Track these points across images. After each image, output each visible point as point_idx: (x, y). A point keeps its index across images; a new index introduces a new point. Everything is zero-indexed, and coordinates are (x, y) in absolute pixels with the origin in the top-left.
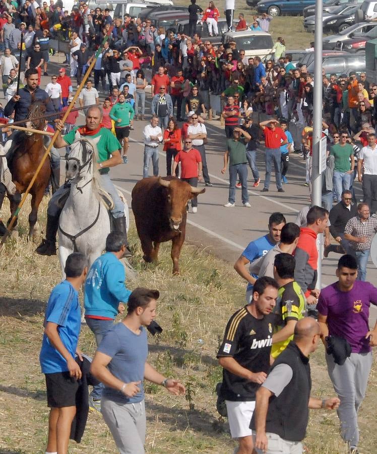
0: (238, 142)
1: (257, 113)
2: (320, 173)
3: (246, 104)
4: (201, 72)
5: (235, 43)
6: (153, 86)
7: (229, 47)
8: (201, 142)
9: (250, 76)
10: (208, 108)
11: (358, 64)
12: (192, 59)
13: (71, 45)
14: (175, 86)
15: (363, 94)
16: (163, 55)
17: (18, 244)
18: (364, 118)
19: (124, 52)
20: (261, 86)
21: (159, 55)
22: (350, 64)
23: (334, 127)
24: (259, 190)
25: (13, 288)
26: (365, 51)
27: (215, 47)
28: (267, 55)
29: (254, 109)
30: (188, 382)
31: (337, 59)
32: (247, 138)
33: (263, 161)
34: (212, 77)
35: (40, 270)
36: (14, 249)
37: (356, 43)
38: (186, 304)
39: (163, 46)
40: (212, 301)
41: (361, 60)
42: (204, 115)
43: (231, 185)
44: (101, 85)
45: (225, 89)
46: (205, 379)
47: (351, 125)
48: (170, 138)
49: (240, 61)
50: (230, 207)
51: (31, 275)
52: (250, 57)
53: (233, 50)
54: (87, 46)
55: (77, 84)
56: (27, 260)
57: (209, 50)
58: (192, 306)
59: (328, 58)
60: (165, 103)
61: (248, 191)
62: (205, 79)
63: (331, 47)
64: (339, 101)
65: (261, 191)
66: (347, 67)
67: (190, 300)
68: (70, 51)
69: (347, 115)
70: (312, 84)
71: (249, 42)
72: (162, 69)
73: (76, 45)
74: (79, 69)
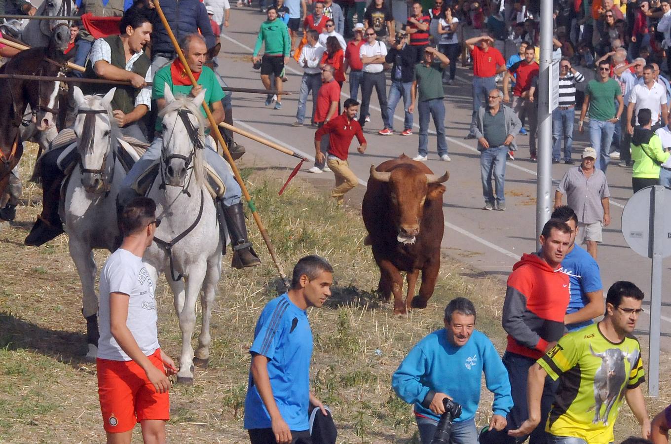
2: (550, 112)
8: (380, 68)
30: (361, 410)
43: (421, 130)
46: (384, 406)
47: (594, 44)
60: (332, 17)
64: (577, 8)
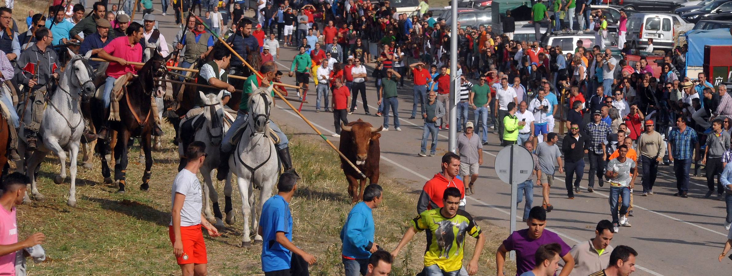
0: (390, 80)
1: (407, 57)
2: (456, 104)
3: (399, 50)
4: (362, 25)
5: (388, 2)
6: (324, 36)
7: (384, 6)
8: (362, 80)
9: (400, 28)
11: (486, 18)
12: (354, 14)
13: (258, 4)
14: (342, 36)
15: (489, 42)
16: (332, 11)
18: (491, 61)
19: (301, 9)
21: (329, 11)
22: (479, 19)
23: (467, 68)
26: (491, 8)
27: (373, 5)
28: (414, 12)
29: (405, 54)
31: (469, 15)
32: (397, 77)
34: (370, 29)
37: (483, 2)
39: (333, 4)
41: (488, 16)
45: (381, 38)
47: (480, 67)
49: (393, 16)
52: (400, 13)
53: (387, 8)
54: (272, 4)
57: (368, 8)
59: (462, 14)
60: (337, 52)
61: (399, 118)
62: (365, 30)
63: (464, 5)
64: (471, 47)
65: (409, 119)
66: (477, 21)
68: (258, 8)
69: (477, 59)
70: (450, 35)
71: (400, 1)
72: (331, 22)
73: (263, 3)
74: (266, 23)
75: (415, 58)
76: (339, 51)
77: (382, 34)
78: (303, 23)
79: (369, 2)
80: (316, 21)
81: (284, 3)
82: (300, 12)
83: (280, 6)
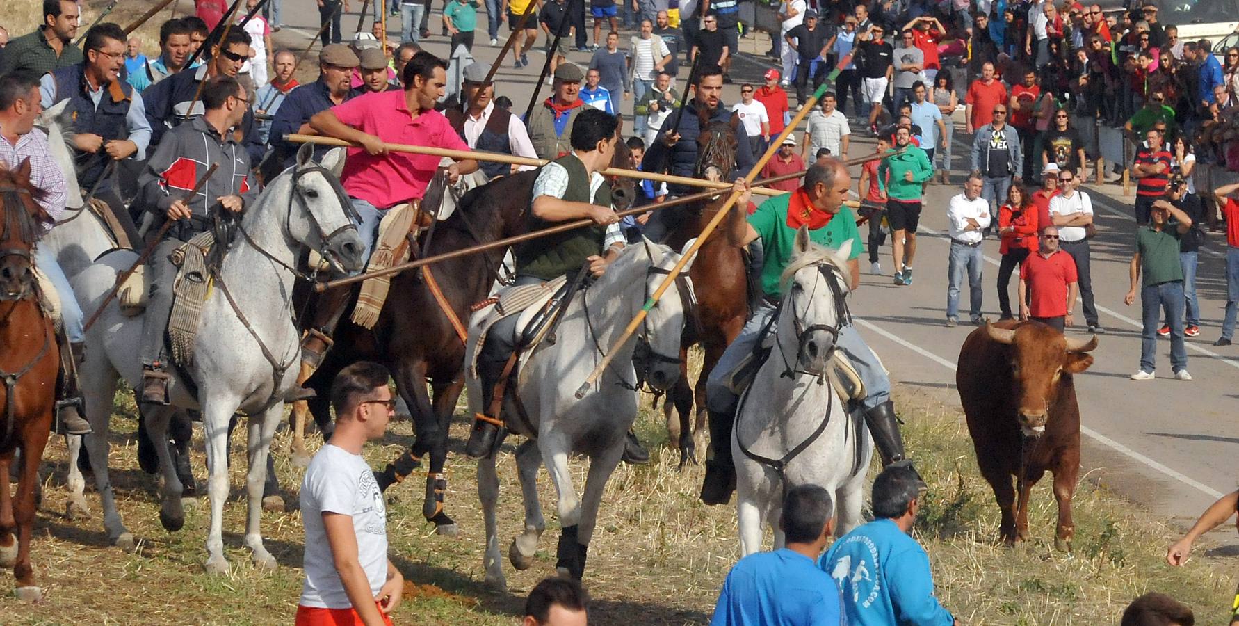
1: (1206, 167)
3: (1180, 147)
4: (1079, 75)
5: (1154, 8)
6: (970, 106)
7: (1142, 19)
8: (1080, 233)
9: (1189, 83)
10: (1094, 156)
12: (1058, 43)
13: (782, 15)
14: (1021, 105)
16: (993, 36)
17: (662, 464)
19: (904, 29)
20: (1215, 107)
21: (983, 36)
24: (1209, 343)
25: (651, 564)
27: (1111, 18)
28: (1228, 36)
29: (1199, 160)
32: (1182, 224)
33: (1223, 277)
34: (1104, 86)
35: (713, 524)
36: (655, 475)
38: (1045, 600)
39: (994, 15)
40: (1103, 594)
42: (1085, 172)
43: (1146, 331)
44: (852, 105)
45: (1133, 112)
48: (1015, 224)
49: (1166, 50)
50: (1143, 381)
51: (693, 534)
53: (1151, 26)
55: (796, 101)
56: (685, 500)
57: (1094, 25)
58: (1058, 605)
60: (1005, 147)
61: (1186, 344)
62: (1088, 91)
65: (1215, 344)
67: (1054, 590)
68: (781, 28)
71: (1187, 7)
72: (989, 67)
73: (797, 13)
74: (803, 69)
75: (1232, 170)
76: (1012, 144)
77: (1136, 99)
78: (909, 70)
79: (1096, 9)
80: (947, 63)
81: (854, 14)
82: (900, 37)
83: (842, 22)
